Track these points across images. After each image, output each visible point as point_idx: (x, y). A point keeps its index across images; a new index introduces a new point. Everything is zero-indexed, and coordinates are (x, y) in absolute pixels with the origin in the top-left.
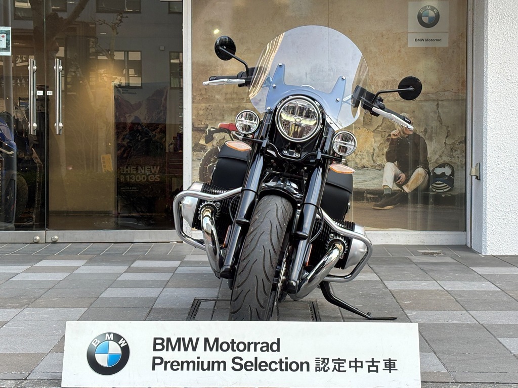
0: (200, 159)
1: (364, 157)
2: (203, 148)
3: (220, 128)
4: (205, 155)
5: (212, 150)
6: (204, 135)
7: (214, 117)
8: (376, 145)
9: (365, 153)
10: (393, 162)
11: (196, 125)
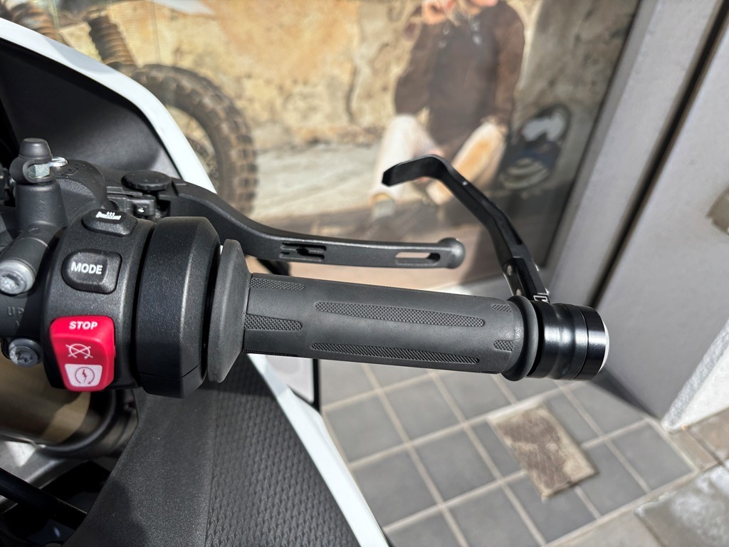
1: (316, 102)
8: (363, 53)
9: (321, 89)
10: (414, 112)
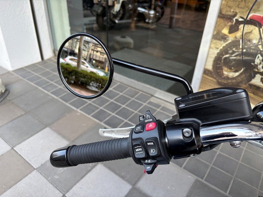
0: (218, 48)
2: (224, 38)
3: (251, 19)
4: (224, 45)
5: (233, 42)
6: (230, 24)
7: (247, 5)
11: (224, 12)
